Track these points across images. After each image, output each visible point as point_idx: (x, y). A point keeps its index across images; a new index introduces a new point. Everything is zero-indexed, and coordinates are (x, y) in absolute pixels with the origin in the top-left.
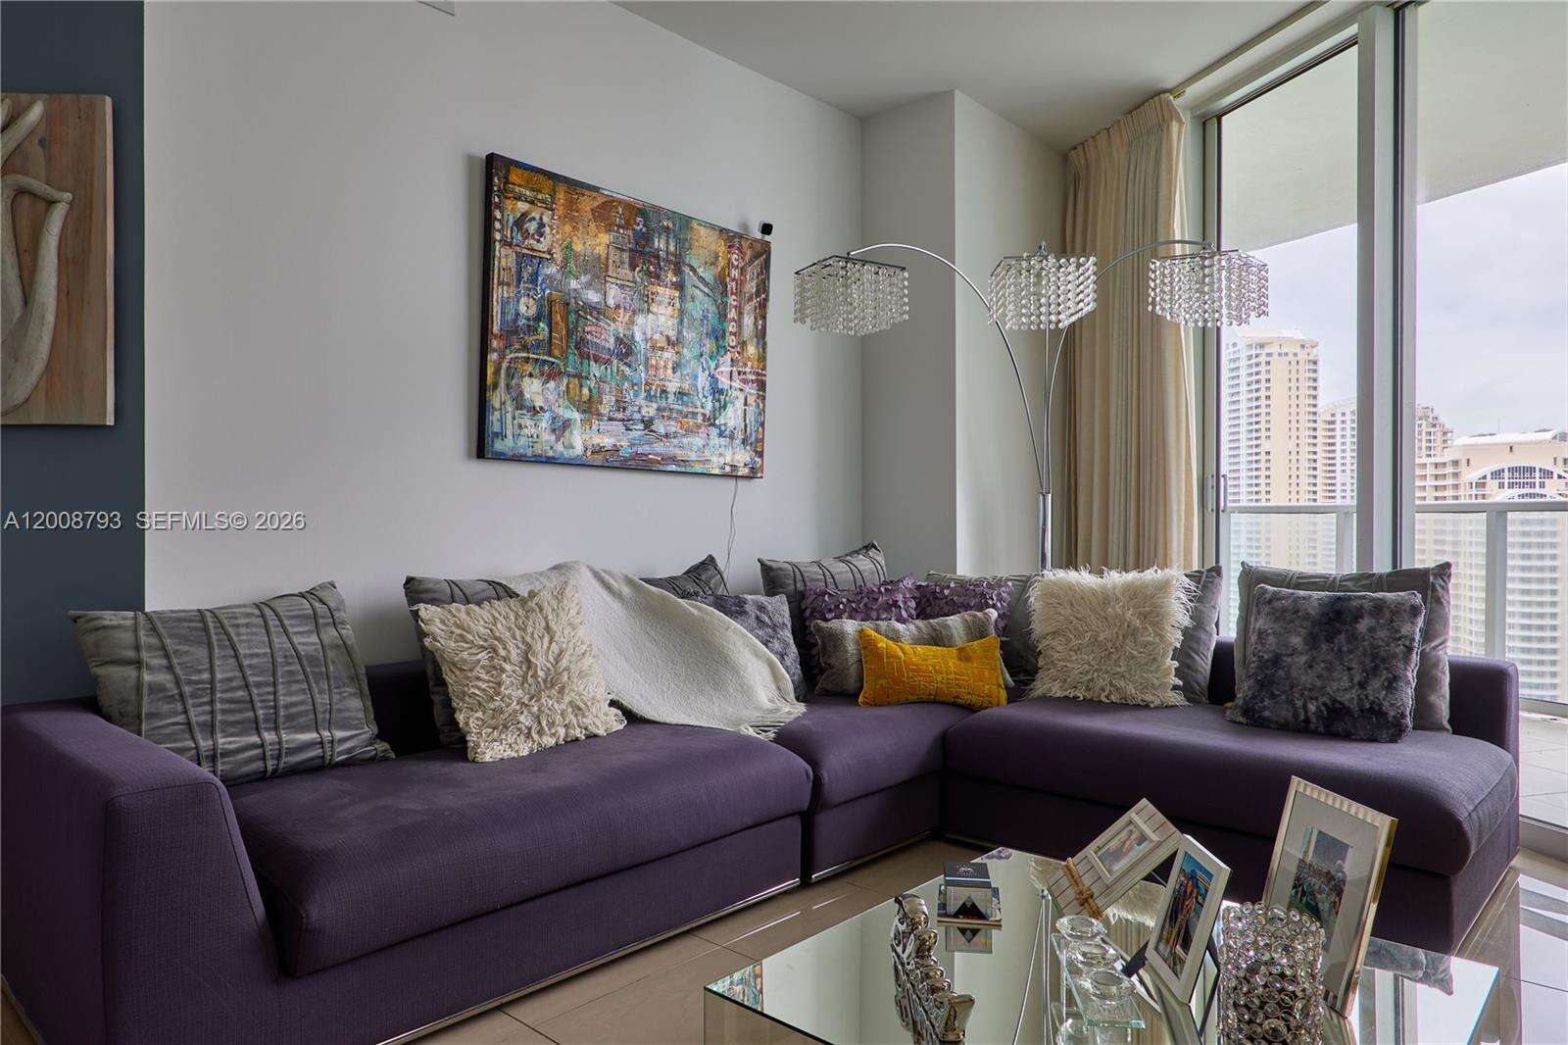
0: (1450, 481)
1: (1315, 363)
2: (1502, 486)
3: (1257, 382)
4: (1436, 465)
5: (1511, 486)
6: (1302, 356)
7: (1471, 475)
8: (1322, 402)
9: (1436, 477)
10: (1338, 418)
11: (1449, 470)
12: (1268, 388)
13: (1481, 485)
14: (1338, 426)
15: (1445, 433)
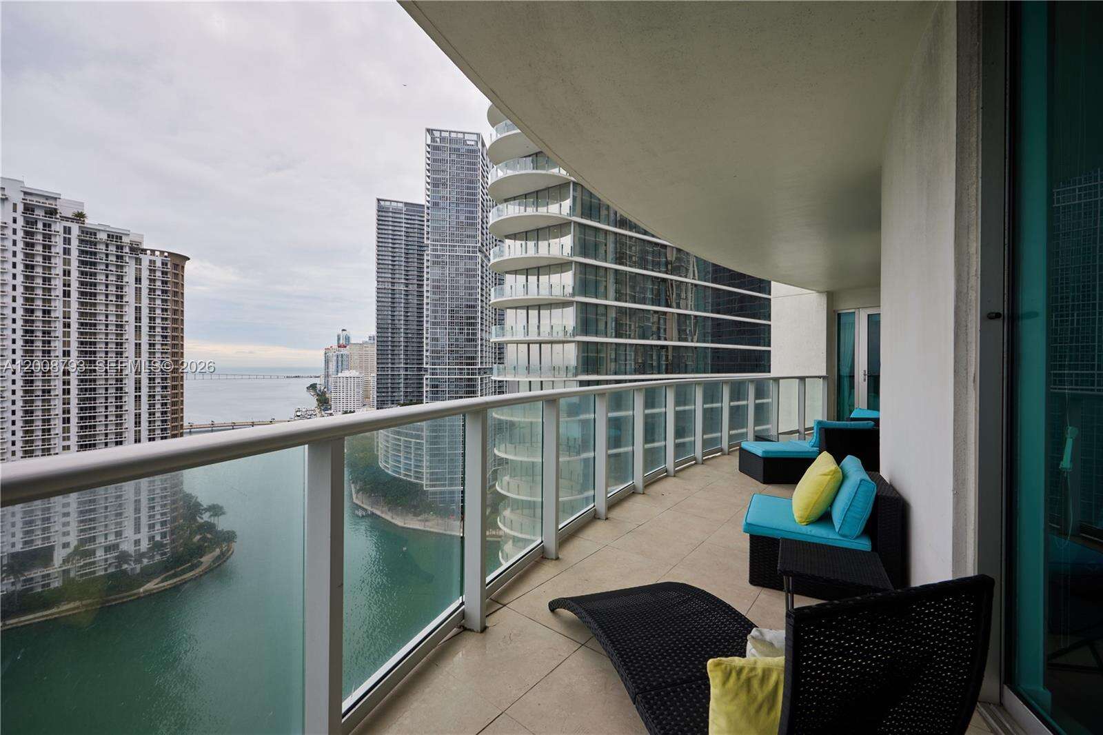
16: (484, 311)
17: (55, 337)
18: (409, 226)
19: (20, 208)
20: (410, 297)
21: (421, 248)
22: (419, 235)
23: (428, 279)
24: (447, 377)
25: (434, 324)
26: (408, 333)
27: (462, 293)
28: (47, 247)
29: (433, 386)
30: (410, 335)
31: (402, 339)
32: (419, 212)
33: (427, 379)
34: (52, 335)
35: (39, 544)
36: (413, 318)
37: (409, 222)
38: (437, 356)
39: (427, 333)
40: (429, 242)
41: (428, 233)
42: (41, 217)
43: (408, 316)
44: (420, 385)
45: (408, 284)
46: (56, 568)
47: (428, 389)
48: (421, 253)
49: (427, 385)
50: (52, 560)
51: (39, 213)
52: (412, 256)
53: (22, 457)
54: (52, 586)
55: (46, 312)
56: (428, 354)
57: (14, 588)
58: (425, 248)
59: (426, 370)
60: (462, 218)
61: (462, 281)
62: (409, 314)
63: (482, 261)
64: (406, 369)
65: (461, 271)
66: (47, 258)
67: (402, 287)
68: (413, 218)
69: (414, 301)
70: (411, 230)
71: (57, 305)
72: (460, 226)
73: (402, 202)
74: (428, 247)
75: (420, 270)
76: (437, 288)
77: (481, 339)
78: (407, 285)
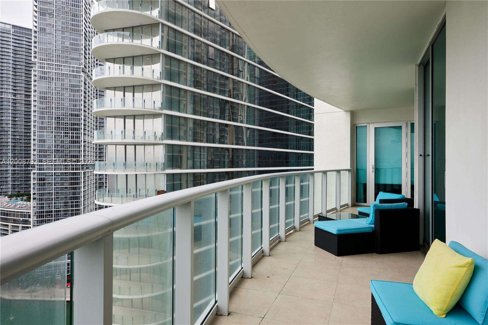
16: (87, 119)
18: (17, 45)
20: (18, 105)
21: (29, 65)
22: (27, 54)
23: (35, 91)
24: (53, 172)
25: (41, 128)
26: (15, 135)
27: (67, 104)
29: (40, 179)
30: (18, 137)
31: (10, 140)
32: (27, 34)
33: (34, 173)
36: (21, 122)
37: (17, 41)
38: (43, 154)
39: (34, 135)
40: (36, 60)
41: (35, 52)
43: (15, 121)
44: (28, 179)
45: (16, 93)
47: (36, 182)
48: (29, 69)
49: (34, 179)
52: (19, 70)
56: (36, 153)
58: (33, 65)
59: (33, 166)
60: (67, 44)
61: (67, 94)
62: (17, 119)
63: (85, 80)
64: (14, 166)
65: (67, 86)
67: (10, 96)
68: (20, 38)
69: (22, 108)
70: (19, 49)
72: (65, 49)
73: (10, 25)
74: (36, 64)
75: (28, 83)
76: (43, 98)
77: (84, 142)
78: (15, 95)
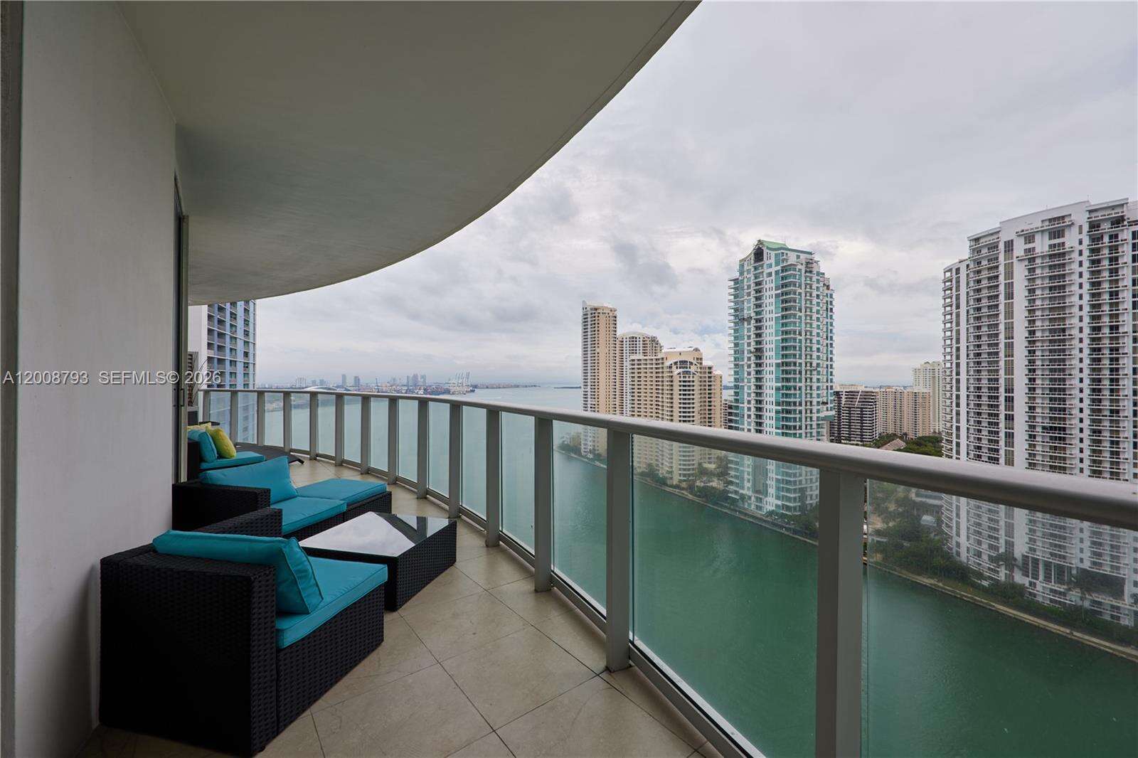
0: (660, 366)
1: (616, 317)
2: (677, 368)
3: (595, 324)
4: (656, 359)
5: (680, 368)
6: (611, 314)
7: (667, 364)
8: (619, 333)
9: (656, 364)
10: (625, 340)
11: (660, 361)
12: (598, 327)
13: (670, 367)
14: (624, 343)
15: (661, 347)
17: (1123, 354)
19: (1086, 228)
28: (1113, 260)
34: (1121, 351)
35: (1107, 570)
42: (1107, 230)
46: (1126, 604)
50: (1124, 595)
51: (1106, 227)
53: (1089, 476)
54: (1122, 622)
55: (1114, 328)
57: (1080, 603)
66: (1114, 272)
71: (1125, 319)
